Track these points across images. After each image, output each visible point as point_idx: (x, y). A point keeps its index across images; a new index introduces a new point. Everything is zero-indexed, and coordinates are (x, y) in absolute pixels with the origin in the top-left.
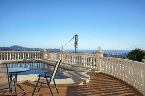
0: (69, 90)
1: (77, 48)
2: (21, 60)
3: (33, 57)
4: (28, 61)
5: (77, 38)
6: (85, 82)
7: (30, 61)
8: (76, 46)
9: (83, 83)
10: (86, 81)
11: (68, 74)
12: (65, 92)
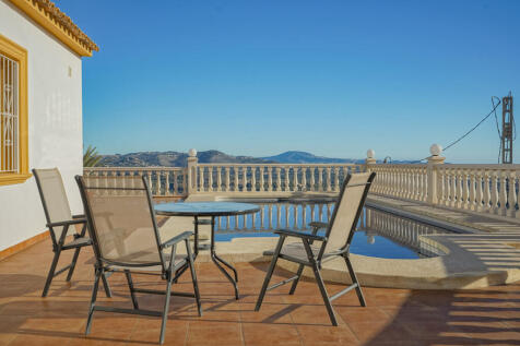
0: (415, 302)
1: (511, 150)
2: (287, 193)
3: (329, 183)
4: (310, 196)
5: (511, 111)
6: (500, 279)
7: (315, 196)
8: (507, 145)
9: (489, 282)
10: (505, 275)
11: (436, 244)
12: (394, 307)
